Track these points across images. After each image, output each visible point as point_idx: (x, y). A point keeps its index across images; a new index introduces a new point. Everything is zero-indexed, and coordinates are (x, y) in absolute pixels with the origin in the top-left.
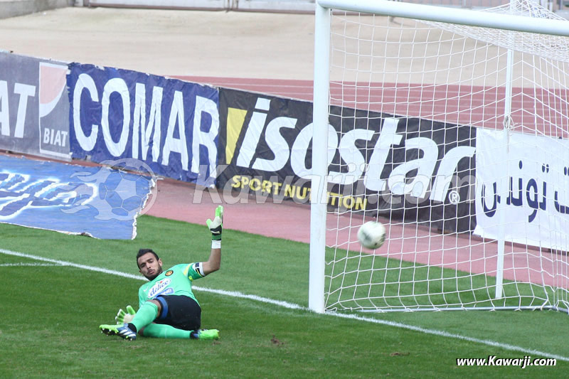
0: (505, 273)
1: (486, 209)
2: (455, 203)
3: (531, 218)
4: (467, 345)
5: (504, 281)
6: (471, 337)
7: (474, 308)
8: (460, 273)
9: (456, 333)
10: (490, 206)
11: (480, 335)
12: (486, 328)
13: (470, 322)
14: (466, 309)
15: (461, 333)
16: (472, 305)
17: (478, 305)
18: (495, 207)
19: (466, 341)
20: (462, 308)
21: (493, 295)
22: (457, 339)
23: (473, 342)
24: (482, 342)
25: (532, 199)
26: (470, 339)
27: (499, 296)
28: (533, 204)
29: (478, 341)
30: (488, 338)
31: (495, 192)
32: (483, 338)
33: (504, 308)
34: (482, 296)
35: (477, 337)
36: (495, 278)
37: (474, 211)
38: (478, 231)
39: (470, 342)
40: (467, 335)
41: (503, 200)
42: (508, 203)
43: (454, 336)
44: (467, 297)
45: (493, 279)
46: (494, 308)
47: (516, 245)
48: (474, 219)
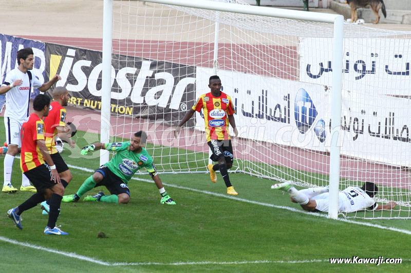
2: (184, 111)
4: (192, 193)
6: (195, 188)
7: (196, 172)
8: (189, 151)
9: (186, 186)
11: (200, 188)
12: (203, 184)
13: (194, 180)
14: (192, 172)
15: (189, 187)
16: (195, 170)
17: (198, 170)
19: (192, 191)
20: (189, 172)
22: (186, 190)
23: (196, 192)
24: (201, 191)
26: (194, 190)
29: (199, 191)
30: (205, 189)
32: (202, 190)
34: (201, 164)
35: (198, 189)
39: (194, 192)
40: (192, 188)
43: (185, 188)
44: (192, 165)
48: (195, 120)
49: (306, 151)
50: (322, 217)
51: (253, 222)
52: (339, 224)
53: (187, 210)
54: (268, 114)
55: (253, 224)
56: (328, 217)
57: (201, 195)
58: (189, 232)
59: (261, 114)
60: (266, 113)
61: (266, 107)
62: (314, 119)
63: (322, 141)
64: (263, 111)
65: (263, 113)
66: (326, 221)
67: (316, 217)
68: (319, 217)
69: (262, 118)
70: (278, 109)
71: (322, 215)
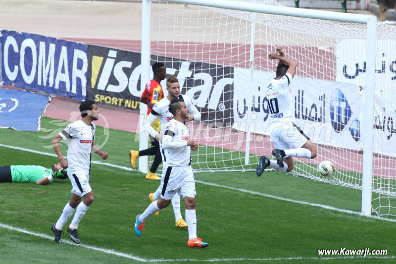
0: (250, 150)
1: (239, 114)
2: (222, 111)
3: (265, 119)
4: (229, 191)
5: (250, 155)
6: (231, 187)
7: (233, 170)
8: (225, 150)
9: (222, 185)
10: (242, 112)
11: (236, 186)
12: (239, 182)
13: (231, 179)
14: (228, 171)
15: (225, 185)
16: (231, 169)
17: (235, 168)
18: (244, 113)
19: (229, 189)
20: (226, 170)
21: (244, 163)
22: (223, 188)
23: (232, 190)
24: (238, 189)
25: (266, 108)
26: (230, 188)
27: (247, 163)
28: (266, 111)
29: (235, 189)
30: (241, 188)
31: (245, 104)
32: (238, 187)
33: (250, 170)
34: (237, 163)
35: (235, 187)
36: (244, 153)
37: (232, 115)
38: (235, 126)
40: (229, 186)
41: (249, 109)
42: (252, 110)
43: (222, 186)
44: (228, 164)
45: (243, 154)
46: (244, 170)
47: (257, 135)
48: (233, 119)
50: (356, 215)
51: (287, 219)
52: (371, 221)
53: (223, 208)
54: (304, 114)
55: (287, 221)
56: (361, 214)
57: (237, 193)
58: (224, 229)
59: (297, 113)
60: (302, 112)
61: (302, 106)
62: (349, 119)
63: (357, 140)
64: (299, 110)
65: (299, 113)
66: (359, 219)
67: (350, 214)
68: (353, 214)
69: (299, 118)
70: (314, 109)
71: (355, 213)
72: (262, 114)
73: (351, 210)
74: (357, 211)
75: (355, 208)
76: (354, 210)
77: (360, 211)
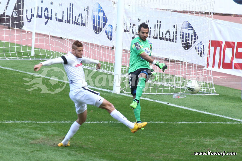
0: (35, 45)
1: (28, 19)
2: (15, 17)
3: (46, 23)
4: (20, 74)
5: (35, 48)
6: (21, 70)
7: (23, 59)
8: (17, 45)
9: (15, 69)
10: (29, 18)
11: (25, 70)
12: (27, 67)
13: (21, 65)
14: (19, 59)
15: (17, 69)
16: (22, 58)
17: (24, 58)
18: (31, 18)
19: (20, 72)
20: (18, 59)
21: (30, 54)
22: (16, 71)
23: (22, 73)
24: (26, 73)
25: (46, 15)
26: (21, 71)
27: (33, 54)
28: (47, 18)
29: (24, 72)
30: (28, 71)
32: (26, 71)
33: (35, 59)
34: (26, 54)
35: (24, 71)
36: (31, 47)
37: (23, 20)
38: (24, 28)
39: (21, 73)
40: (20, 70)
41: (35, 16)
42: (37, 17)
43: (15, 70)
44: (20, 54)
45: (30, 48)
46: (30, 59)
47: (40, 34)
48: (23, 23)
49: (103, 47)
50: (109, 92)
51: (61, 95)
52: (120, 97)
53: (16, 85)
54: (74, 20)
55: (61, 96)
56: (113, 92)
57: (26, 75)
58: (16, 100)
59: (69, 20)
60: (72, 19)
61: (72, 15)
64: (70, 17)
65: (70, 19)
66: (111, 95)
67: (105, 92)
68: (107, 92)
69: (70, 23)
70: (80, 17)
71: (109, 91)
72: (44, 20)
73: (106, 89)
74: (110, 89)
75: (108, 88)
76: (108, 89)
77: (112, 90)
